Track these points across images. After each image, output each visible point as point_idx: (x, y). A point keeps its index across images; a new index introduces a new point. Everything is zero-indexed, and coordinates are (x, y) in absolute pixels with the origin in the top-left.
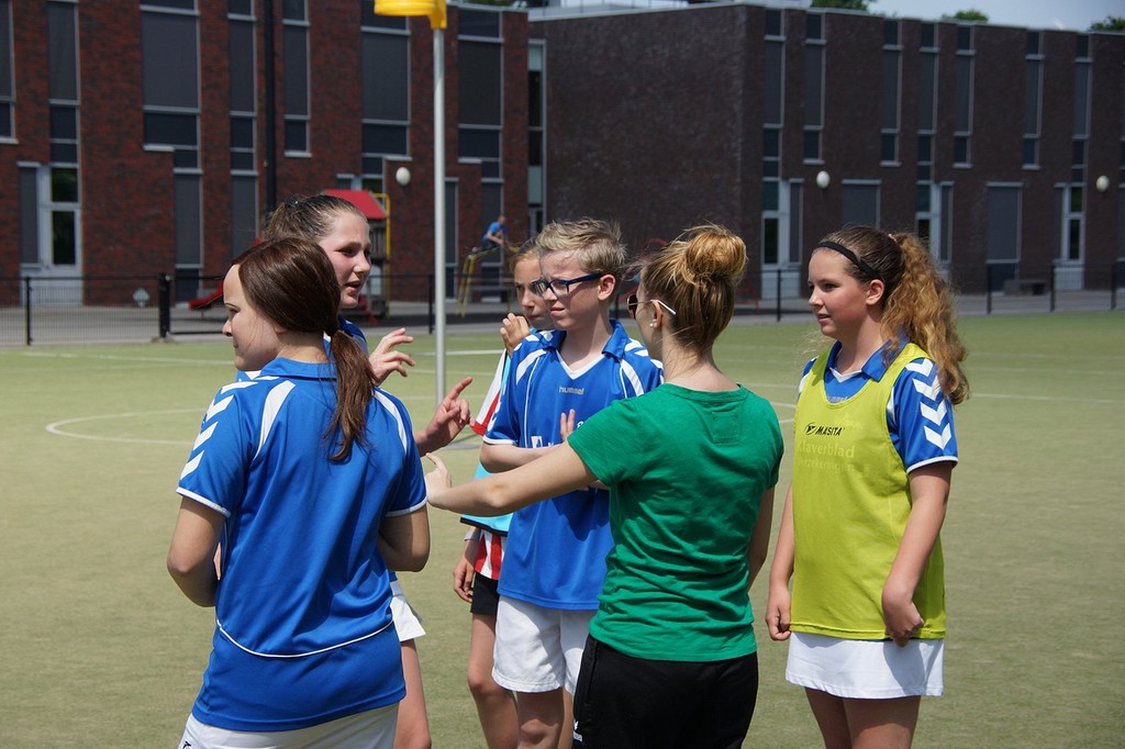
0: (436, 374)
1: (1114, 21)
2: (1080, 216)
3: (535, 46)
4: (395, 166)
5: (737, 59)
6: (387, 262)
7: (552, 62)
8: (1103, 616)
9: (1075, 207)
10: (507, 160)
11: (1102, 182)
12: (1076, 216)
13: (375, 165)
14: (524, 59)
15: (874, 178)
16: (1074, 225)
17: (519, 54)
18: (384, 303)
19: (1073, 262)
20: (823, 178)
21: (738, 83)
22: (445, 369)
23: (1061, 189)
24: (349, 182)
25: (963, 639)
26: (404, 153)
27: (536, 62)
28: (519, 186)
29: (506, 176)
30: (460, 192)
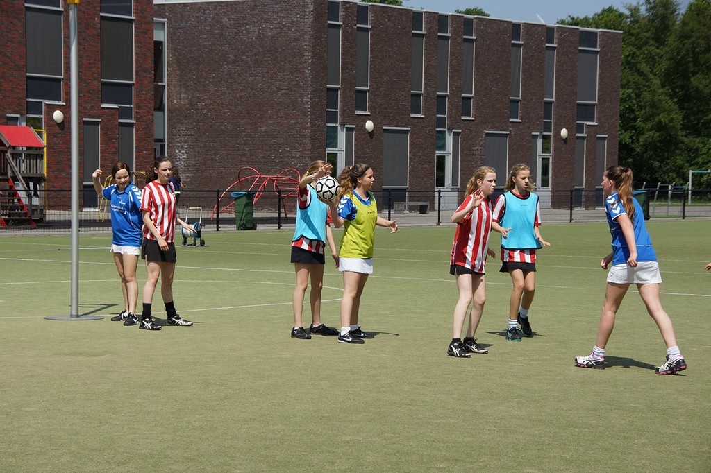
0: (71, 263)
1: (573, 19)
2: (549, 156)
3: (158, 23)
4: (52, 108)
5: (307, 37)
6: (45, 180)
7: (171, 36)
8: (547, 442)
9: (545, 150)
10: (138, 107)
11: (564, 132)
12: (546, 155)
13: (37, 108)
14: (150, 32)
15: (406, 126)
16: (545, 161)
17: (147, 28)
18: (42, 210)
19: (545, 188)
20: (369, 125)
21: (308, 54)
22: (78, 260)
23: (536, 136)
24: (16, 119)
25: (448, 460)
26: (59, 99)
27: (160, 35)
28: (146, 126)
29: (137, 118)
30: (102, 129)
